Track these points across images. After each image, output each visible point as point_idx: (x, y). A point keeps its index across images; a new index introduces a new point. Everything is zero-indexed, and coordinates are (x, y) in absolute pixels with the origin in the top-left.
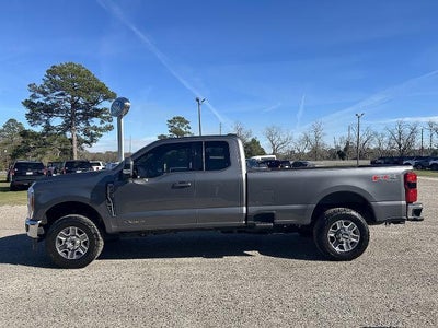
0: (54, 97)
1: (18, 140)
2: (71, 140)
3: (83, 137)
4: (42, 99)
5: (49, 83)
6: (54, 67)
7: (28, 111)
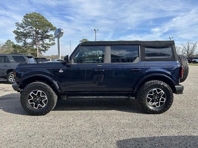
0: (28, 29)
1: (12, 49)
2: (36, 49)
3: (41, 48)
4: (22, 30)
5: (25, 22)
6: (27, 14)
7: (16, 36)
